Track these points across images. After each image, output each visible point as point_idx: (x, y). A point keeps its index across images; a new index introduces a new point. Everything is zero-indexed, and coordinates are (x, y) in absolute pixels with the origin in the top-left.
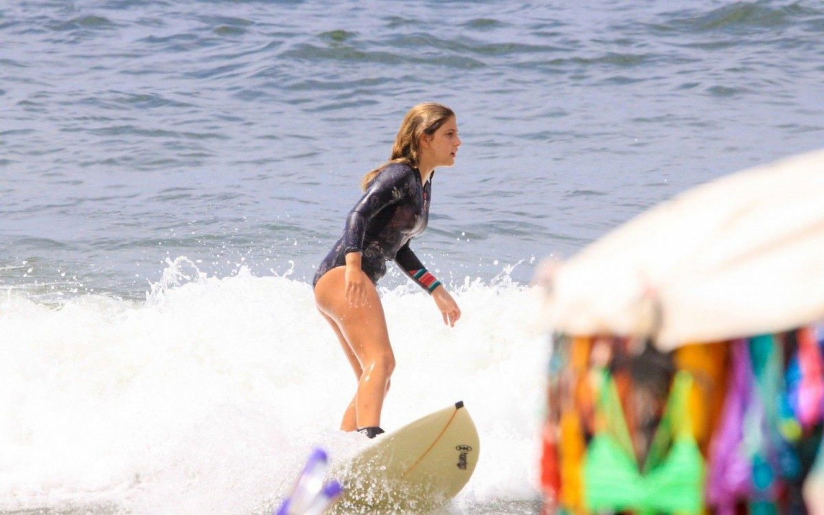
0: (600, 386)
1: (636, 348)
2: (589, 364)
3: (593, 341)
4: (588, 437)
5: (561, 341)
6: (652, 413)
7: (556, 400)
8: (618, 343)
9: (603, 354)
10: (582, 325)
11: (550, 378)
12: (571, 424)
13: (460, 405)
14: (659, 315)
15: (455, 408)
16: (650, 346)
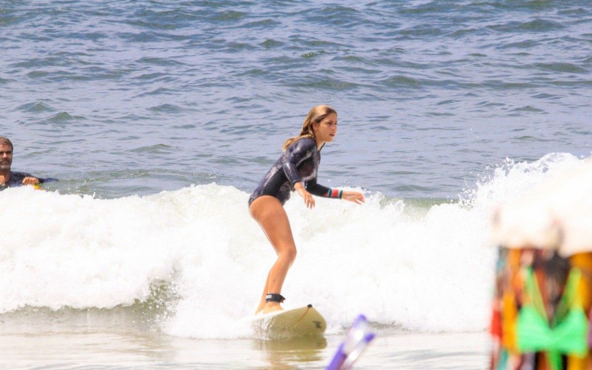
0: (527, 277)
1: (548, 256)
2: (520, 264)
3: (522, 251)
4: (519, 307)
5: (503, 251)
6: (557, 293)
7: (501, 286)
8: (537, 253)
9: (528, 258)
10: (515, 241)
11: (497, 272)
12: (509, 300)
13: (310, 306)
14: (561, 236)
15: (308, 308)
16: (556, 255)
